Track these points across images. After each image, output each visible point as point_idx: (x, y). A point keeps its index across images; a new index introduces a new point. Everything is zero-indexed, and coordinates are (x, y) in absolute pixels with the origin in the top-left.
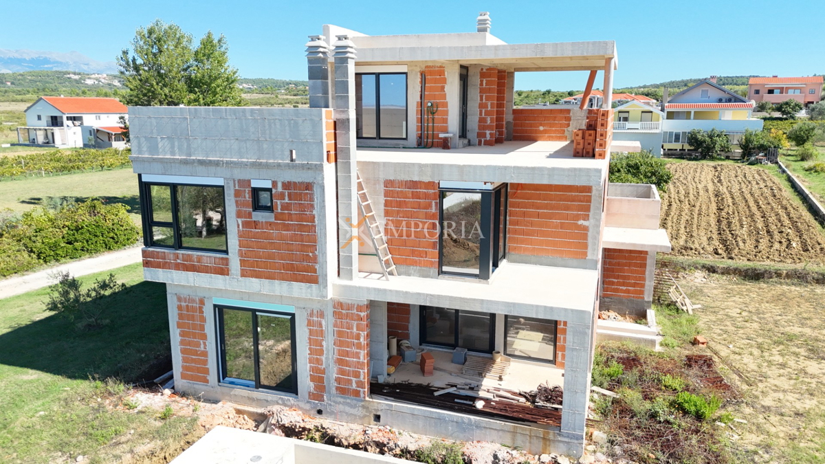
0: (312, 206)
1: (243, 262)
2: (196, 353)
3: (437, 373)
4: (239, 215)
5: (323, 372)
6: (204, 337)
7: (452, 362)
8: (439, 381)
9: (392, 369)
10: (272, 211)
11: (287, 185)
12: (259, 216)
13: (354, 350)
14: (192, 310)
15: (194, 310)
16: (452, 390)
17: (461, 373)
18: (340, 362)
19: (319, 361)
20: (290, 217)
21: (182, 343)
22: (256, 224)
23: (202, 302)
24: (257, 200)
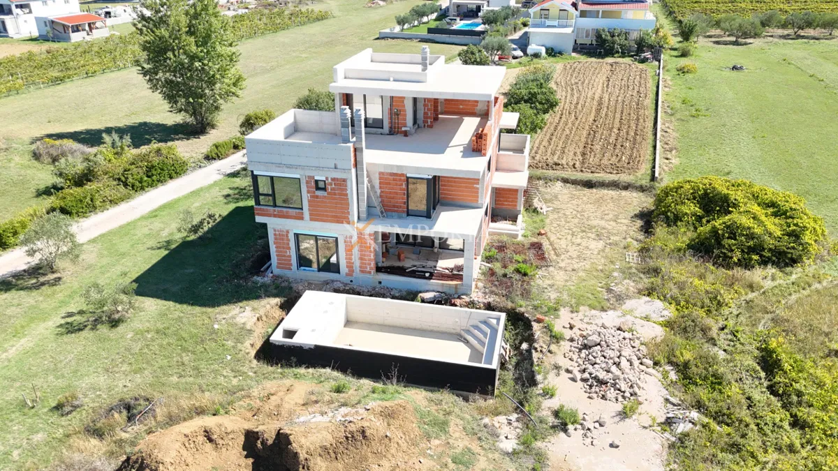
0: (346, 189)
1: (311, 215)
2: (284, 256)
3: (406, 260)
4: (308, 192)
5: (353, 263)
6: (289, 248)
7: (414, 253)
8: (408, 264)
9: (384, 259)
10: (326, 191)
11: (333, 179)
12: (319, 193)
13: (368, 253)
14: (282, 236)
15: (283, 235)
16: (414, 268)
17: (418, 259)
18: (361, 259)
19: (351, 259)
20: (335, 194)
21: (277, 251)
22: (317, 197)
23: (288, 232)
24: (318, 186)
